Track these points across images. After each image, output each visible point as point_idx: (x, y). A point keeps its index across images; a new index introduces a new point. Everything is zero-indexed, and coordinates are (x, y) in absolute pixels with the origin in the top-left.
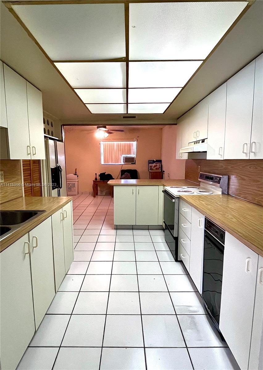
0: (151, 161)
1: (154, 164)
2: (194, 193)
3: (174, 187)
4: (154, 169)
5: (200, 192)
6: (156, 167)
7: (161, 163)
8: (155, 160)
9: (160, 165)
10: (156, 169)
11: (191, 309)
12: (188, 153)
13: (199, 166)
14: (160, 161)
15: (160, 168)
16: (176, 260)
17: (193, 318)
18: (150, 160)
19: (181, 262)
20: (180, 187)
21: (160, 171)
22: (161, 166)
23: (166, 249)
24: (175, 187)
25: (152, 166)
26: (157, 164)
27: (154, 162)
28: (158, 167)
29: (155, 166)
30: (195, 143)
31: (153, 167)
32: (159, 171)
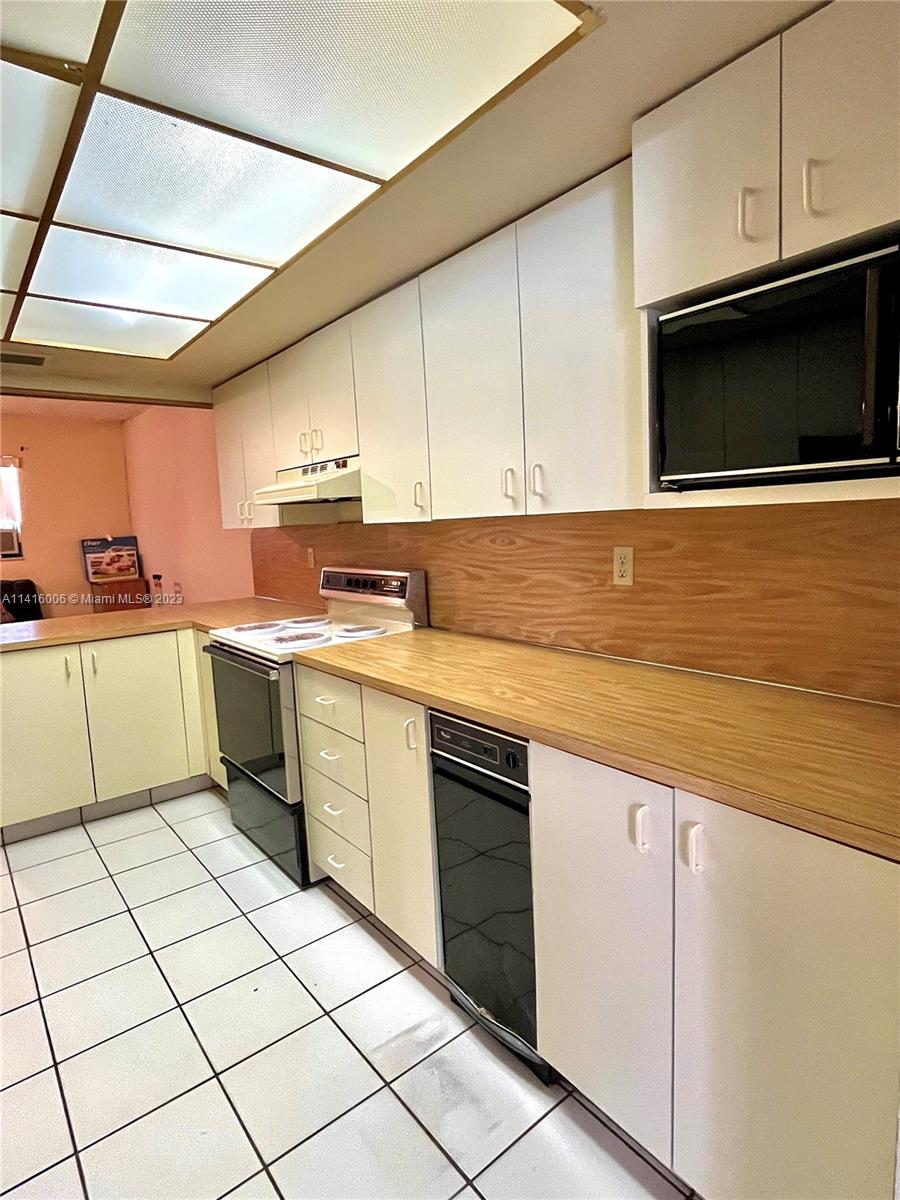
0: (92, 540)
1: (109, 554)
2: (330, 639)
3: (245, 626)
4: (112, 570)
5: (348, 631)
6: (116, 565)
7: (137, 545)
8: (110, 539)
9: (133, 555)
10: (120, 569)
11: (422, 1034)
12: (279, 504)
13: (310, 550)
14: (132, 541)
15: (132, 566)
16: (305, 884)
17: (442, 1063)
18: (87, 540)
19: (326, 883)
20: (271, 626)
21: (137, 576)
22: (135, 558)
23: (249, 857)
24: (250, 629)
25: (101, 562)
26: (120, 550)
27: (104, 544)
28: (125, 562)
29: (113, 561)
30: (305, 472)
31: (104, 566)
32: (132, 577)
